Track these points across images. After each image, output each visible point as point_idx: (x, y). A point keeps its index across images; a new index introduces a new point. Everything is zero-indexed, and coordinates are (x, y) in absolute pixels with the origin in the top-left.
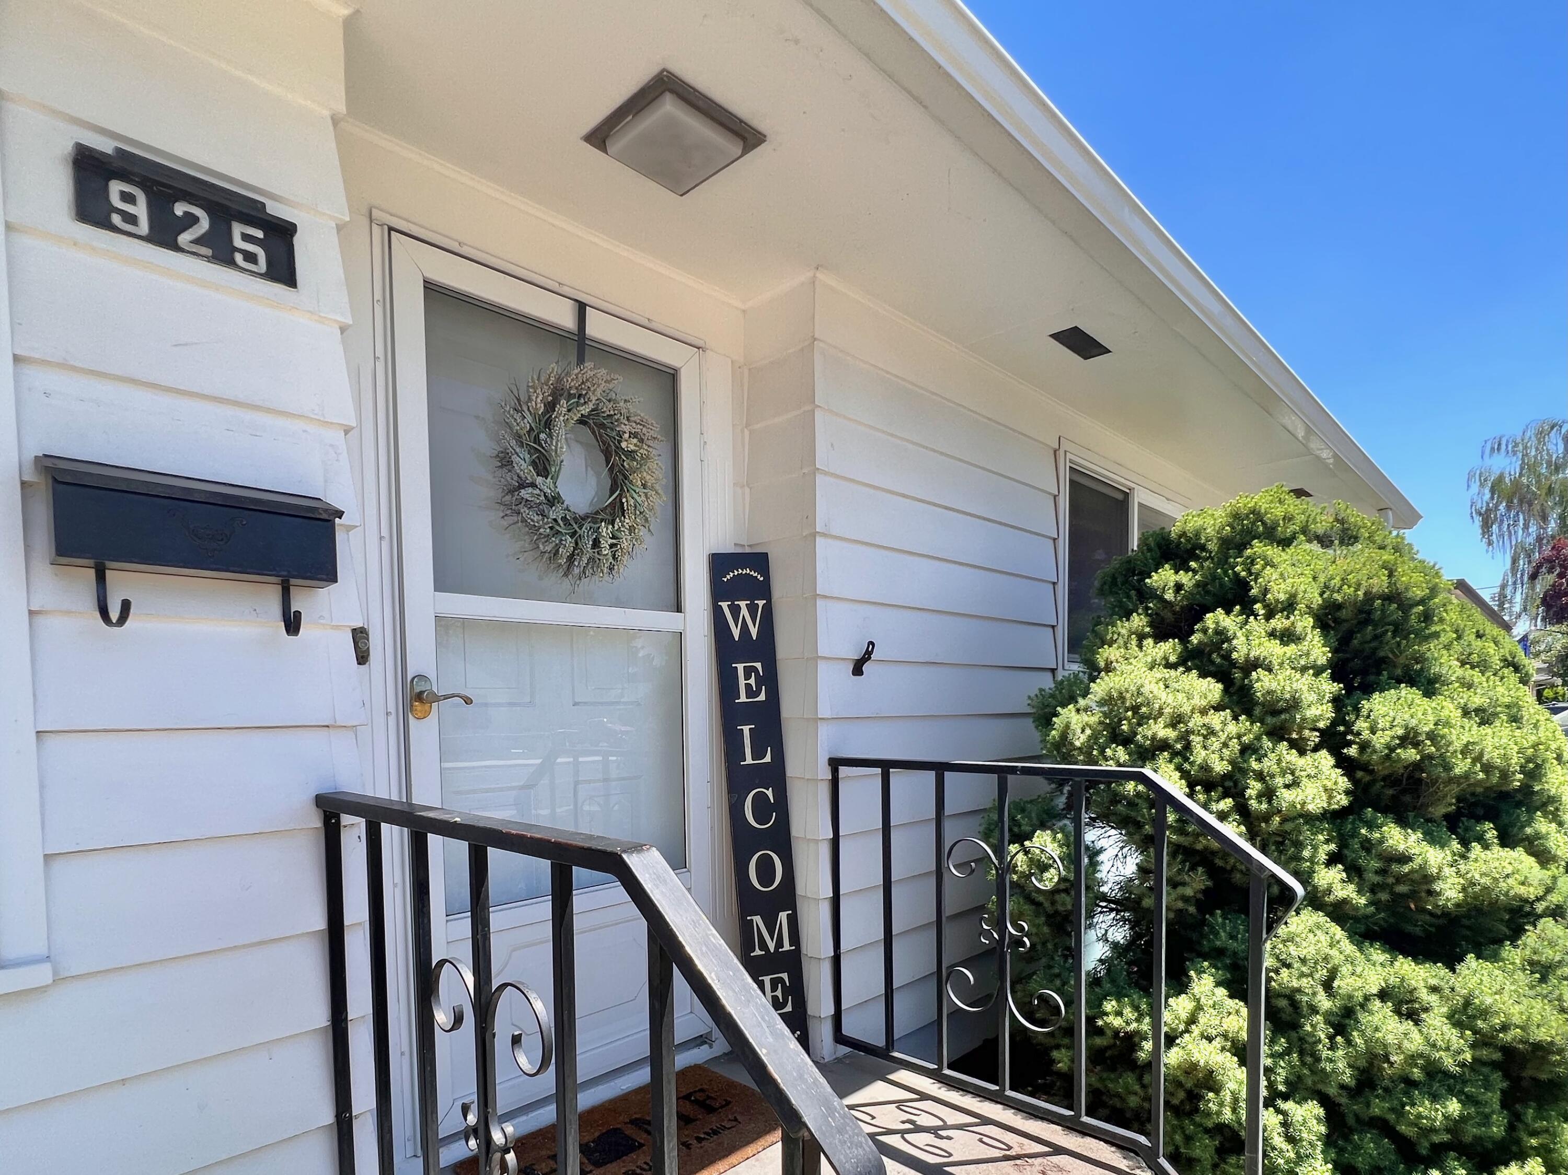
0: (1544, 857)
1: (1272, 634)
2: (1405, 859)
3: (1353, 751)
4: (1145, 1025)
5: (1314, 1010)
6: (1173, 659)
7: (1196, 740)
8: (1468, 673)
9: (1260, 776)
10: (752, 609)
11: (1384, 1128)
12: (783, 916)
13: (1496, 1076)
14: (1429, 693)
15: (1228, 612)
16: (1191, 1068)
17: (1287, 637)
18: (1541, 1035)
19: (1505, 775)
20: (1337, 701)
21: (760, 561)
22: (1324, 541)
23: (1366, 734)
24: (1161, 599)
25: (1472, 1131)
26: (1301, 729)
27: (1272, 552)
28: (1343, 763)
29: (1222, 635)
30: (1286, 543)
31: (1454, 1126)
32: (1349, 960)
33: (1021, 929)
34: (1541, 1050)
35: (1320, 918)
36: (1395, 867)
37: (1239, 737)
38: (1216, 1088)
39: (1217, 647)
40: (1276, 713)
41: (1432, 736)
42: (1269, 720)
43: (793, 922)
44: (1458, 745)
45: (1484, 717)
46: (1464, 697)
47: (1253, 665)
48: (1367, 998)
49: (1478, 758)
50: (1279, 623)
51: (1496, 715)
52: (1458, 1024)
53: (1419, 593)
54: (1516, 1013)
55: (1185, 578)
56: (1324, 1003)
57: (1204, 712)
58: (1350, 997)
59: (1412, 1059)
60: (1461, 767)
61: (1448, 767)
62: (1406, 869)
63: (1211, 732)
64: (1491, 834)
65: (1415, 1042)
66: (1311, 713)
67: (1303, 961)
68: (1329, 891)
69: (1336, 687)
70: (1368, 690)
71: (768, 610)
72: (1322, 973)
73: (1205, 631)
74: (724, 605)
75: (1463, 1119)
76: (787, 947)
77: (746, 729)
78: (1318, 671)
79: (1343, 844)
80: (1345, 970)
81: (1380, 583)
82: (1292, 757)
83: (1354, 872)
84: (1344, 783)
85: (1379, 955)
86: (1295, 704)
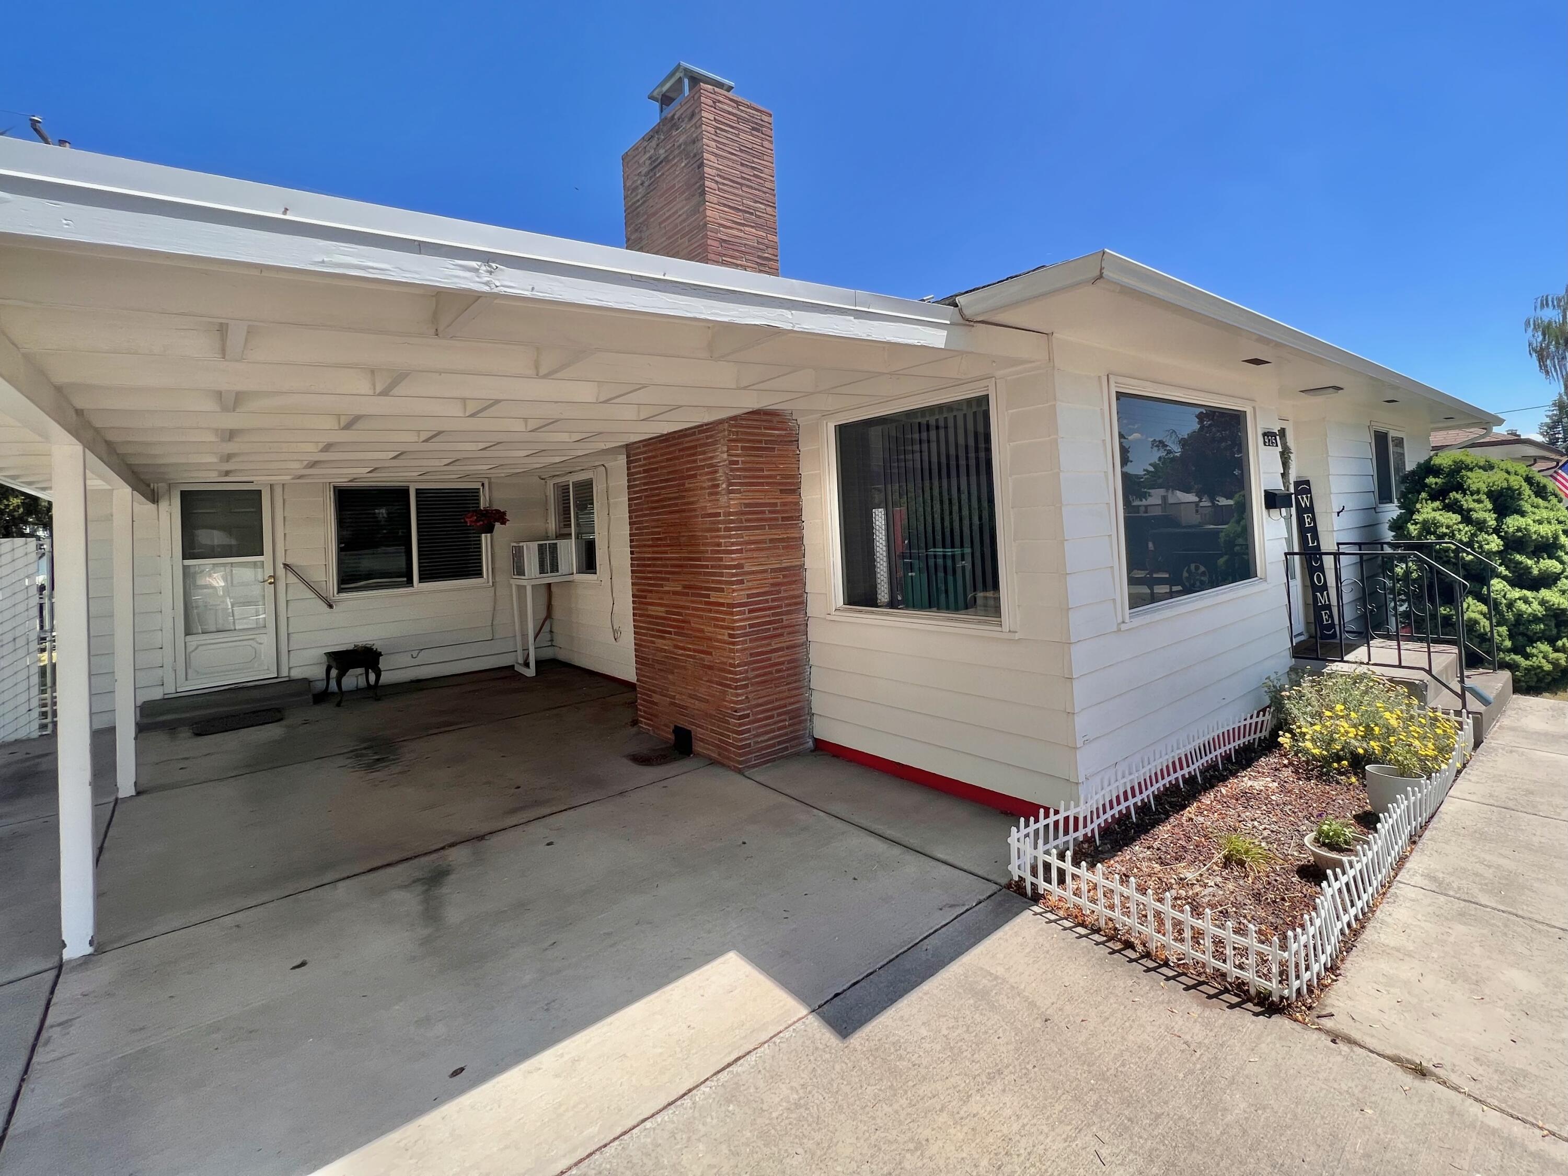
0: (1562, 562)
1: (1474, 501)
2: (1521, 563)
3: (1503, 534)
4: (1453, 612)
5: (1501, 604)
6: (1440, 507)
7: (1456, 532)
8: (1533, 509)
9: (1477, 542)
10: (1307, 497)
11: (1523, 634)
12: (1325, 593)
13: (1553, 619)
14: (1523, 516)
15: (1457, 493)
16: (1470, 620)
17: (1479, 501)
18: (1563, 606)
19: (1547, 539)
20: (1496, 519)
21: (1307, 482)
22: (1484, 469)
23: (1506, 529)
24: (1431, 488)
25: (1547, 633)
26: (1487, 528)
27: (1469, 474)
28: (1500, 537)
29: (1456, 501)
30: (1471, 470)
31: (1543, 631)
32: (1509, 590)
33: (1415, 587)
34: (1563, 611)
35: (1500, 580)
36: (1518, 566)
37: (1470, 531)
38: (1479, 624)
39: (1456, 504)
40: (1480, 524)
41: (1524, 528)
42: (1478, 526)
43: (1328, 594)
44: (1533, 531)
45: (1540, 522)
46: (1533, 517)
47: (1470, 510)
48: (1516, 599)
49: (1539, 534)
50: (1475, 497)
51: (1543, 522)
52: (1542, 606)
53: (1517, 487)
54: (1557, 601)
55: (1437, 480)
56: (1505, 601)
57: (1457, 524)
58: (1511, 599)
59: (1530, 615)
60: (1534, 537)
61: (1531, 537)
62: (1522, 566)
63: (1460, 530)
64: (1545, 556)
65: (1530, 610)
66: (1490, 524)
67: (1497, 591)
68: (1501, 572)
69: (1496, 515)
70: (1505, 516)
71: (1311, 497)
72: (1503, 593)
73: (1450, 499)
74: (1299, 497)
75: (1545, 630)
76: (1327, 603)
77: (1309, 535)
78: (1490, 511)
79: (1503, 561)
80: (1508, 593)
81: (1505, 485)
82: (1486, 536)
83: (1507, 568)
84: (1502, 543)
85: (1517, 590)
86: (1485, 521)
